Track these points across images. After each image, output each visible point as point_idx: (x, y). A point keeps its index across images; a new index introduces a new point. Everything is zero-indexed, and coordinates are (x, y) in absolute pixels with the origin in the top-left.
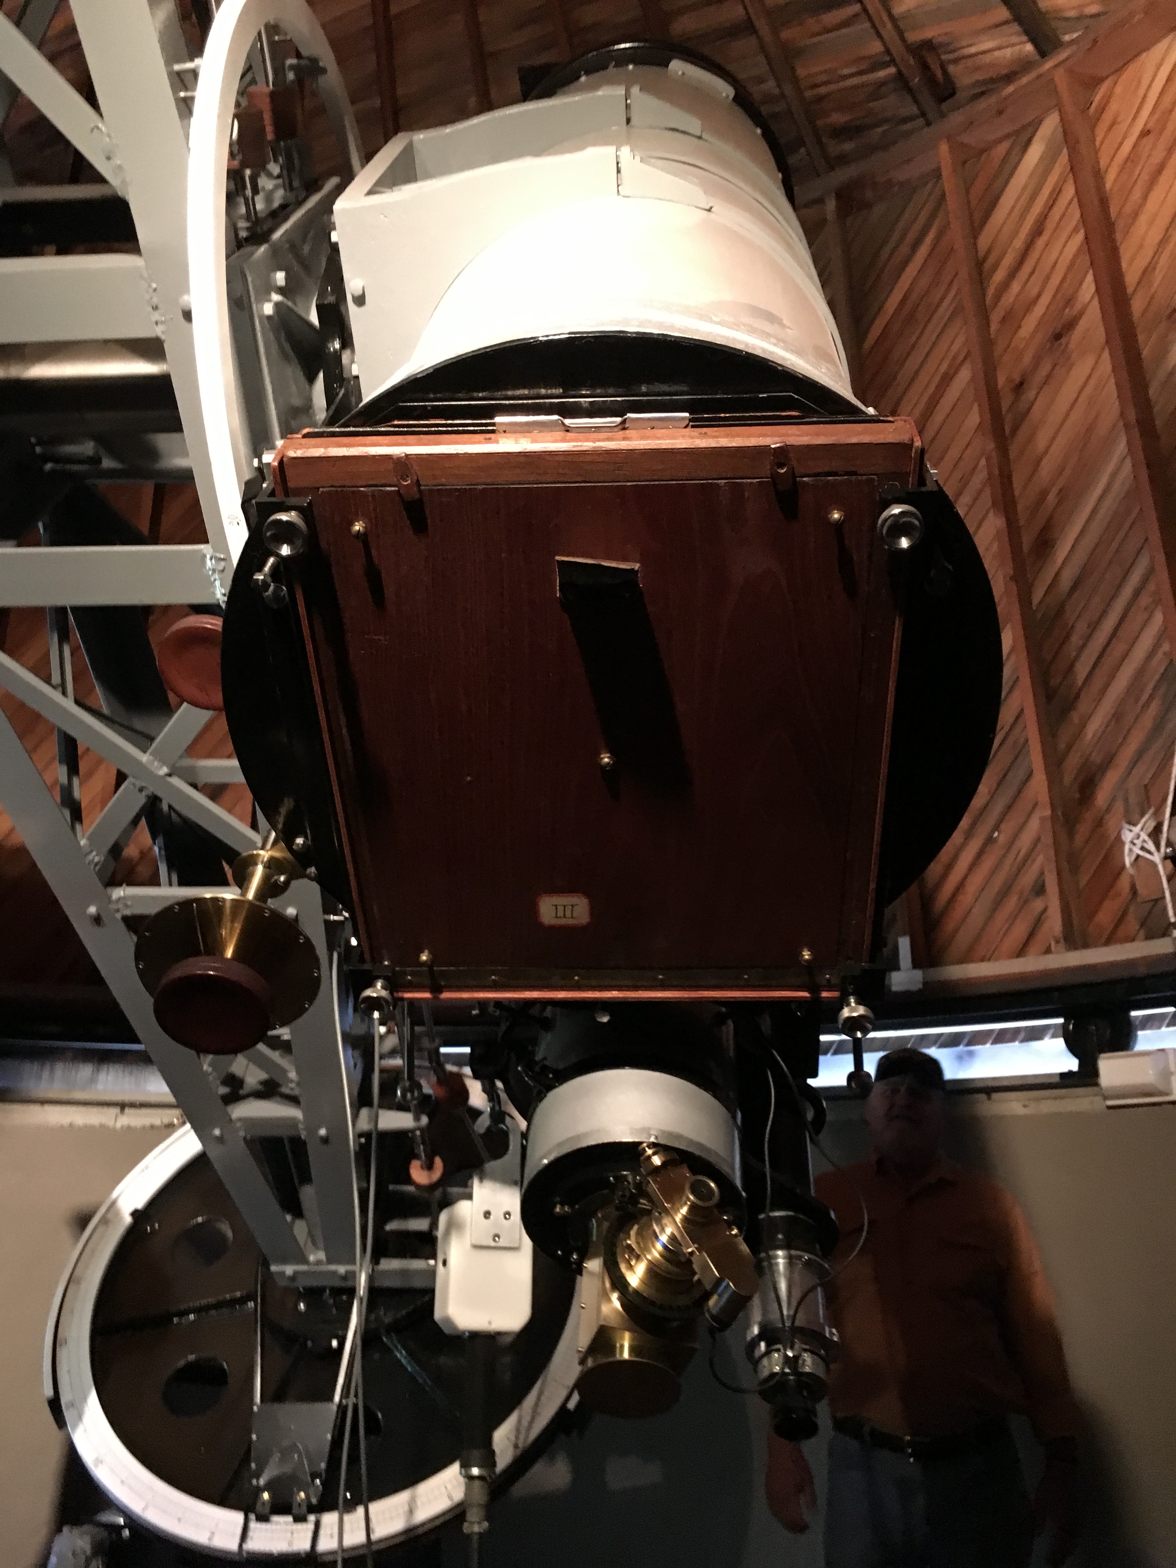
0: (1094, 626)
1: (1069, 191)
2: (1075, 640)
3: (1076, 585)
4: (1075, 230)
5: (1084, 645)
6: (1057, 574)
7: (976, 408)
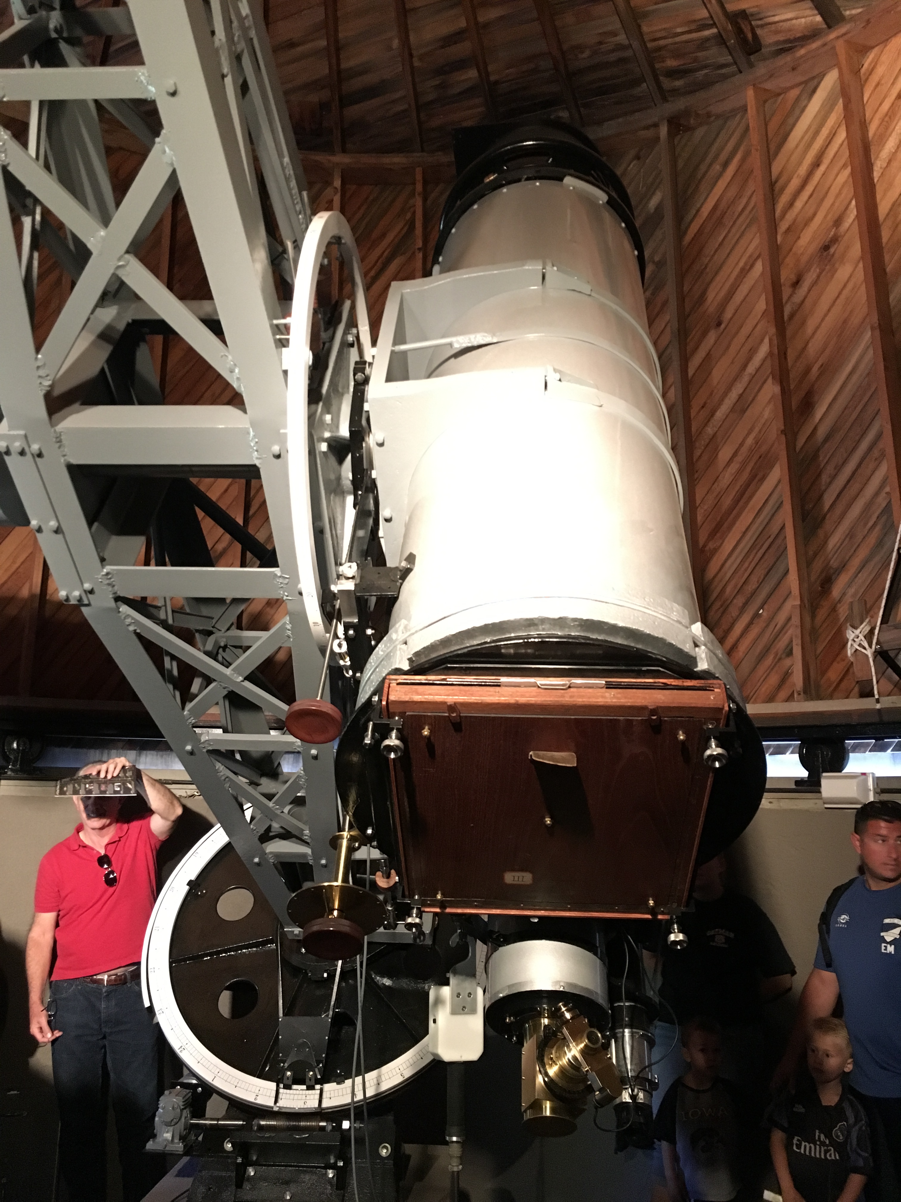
0: (839, 468)
1: (842, 135)
2: (825, 478)
3: (828, 438)
4: (844, 166)
5: (830, 483)
6: (815, 429)
7: (763, 297)
